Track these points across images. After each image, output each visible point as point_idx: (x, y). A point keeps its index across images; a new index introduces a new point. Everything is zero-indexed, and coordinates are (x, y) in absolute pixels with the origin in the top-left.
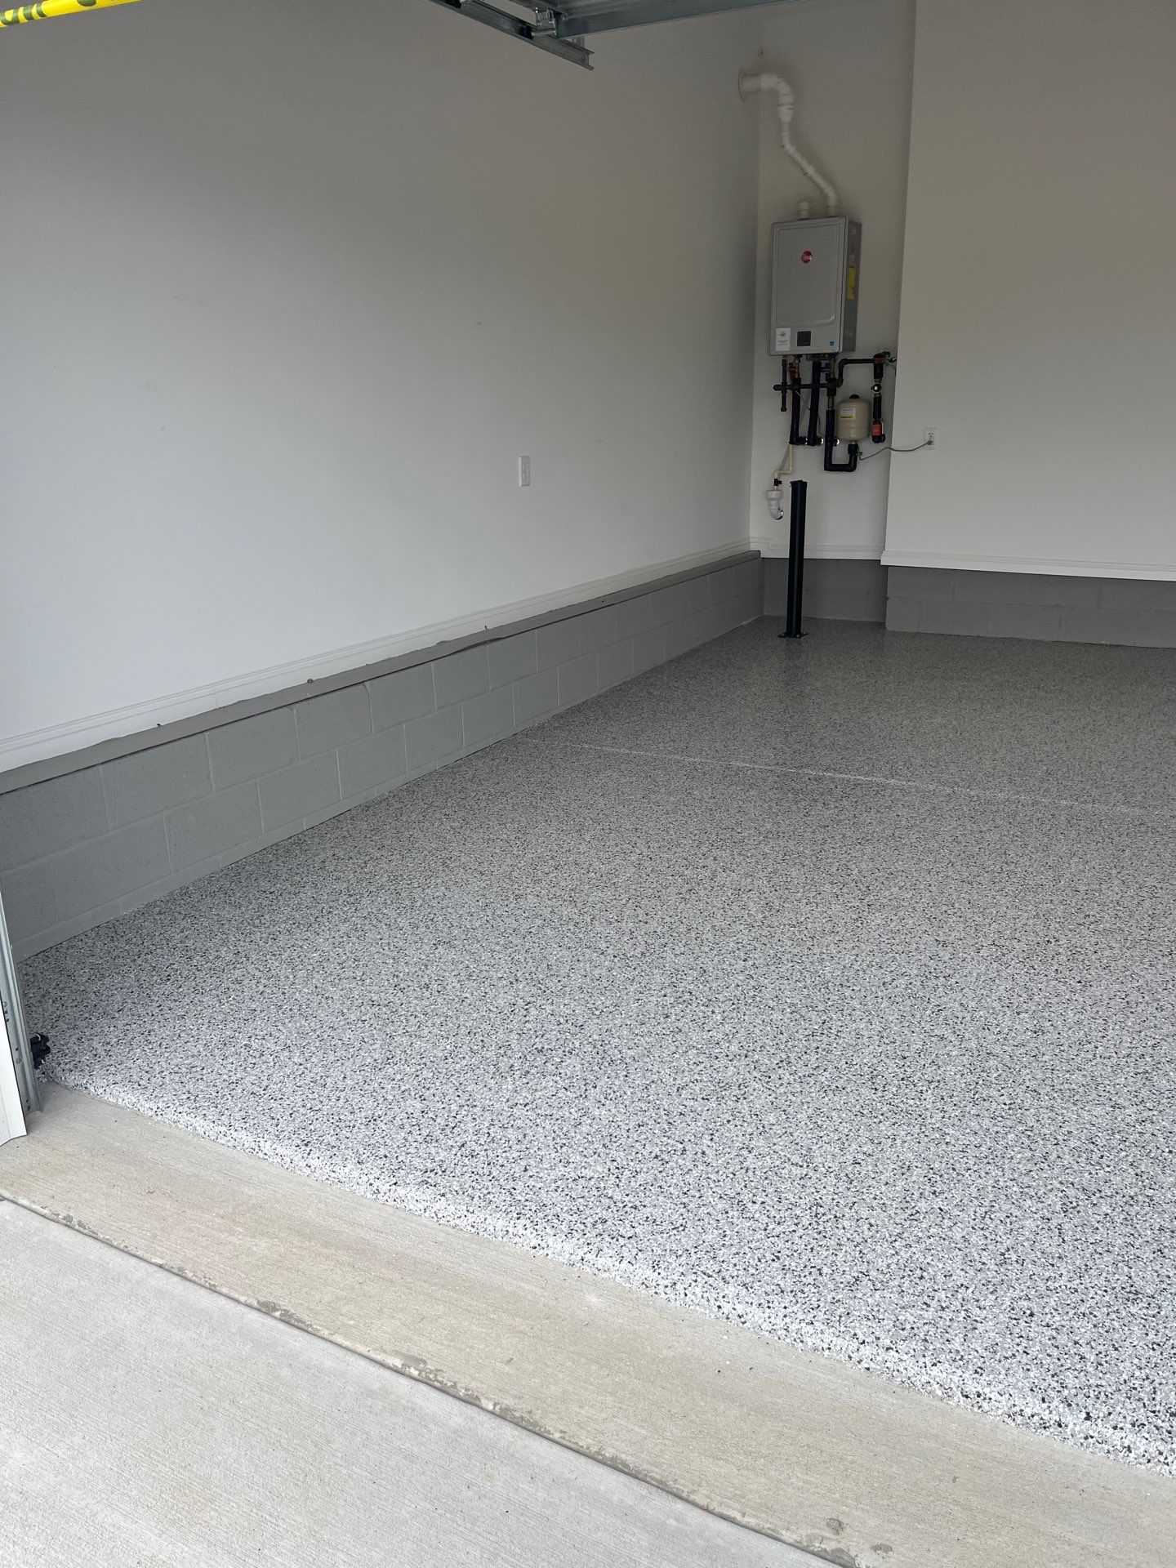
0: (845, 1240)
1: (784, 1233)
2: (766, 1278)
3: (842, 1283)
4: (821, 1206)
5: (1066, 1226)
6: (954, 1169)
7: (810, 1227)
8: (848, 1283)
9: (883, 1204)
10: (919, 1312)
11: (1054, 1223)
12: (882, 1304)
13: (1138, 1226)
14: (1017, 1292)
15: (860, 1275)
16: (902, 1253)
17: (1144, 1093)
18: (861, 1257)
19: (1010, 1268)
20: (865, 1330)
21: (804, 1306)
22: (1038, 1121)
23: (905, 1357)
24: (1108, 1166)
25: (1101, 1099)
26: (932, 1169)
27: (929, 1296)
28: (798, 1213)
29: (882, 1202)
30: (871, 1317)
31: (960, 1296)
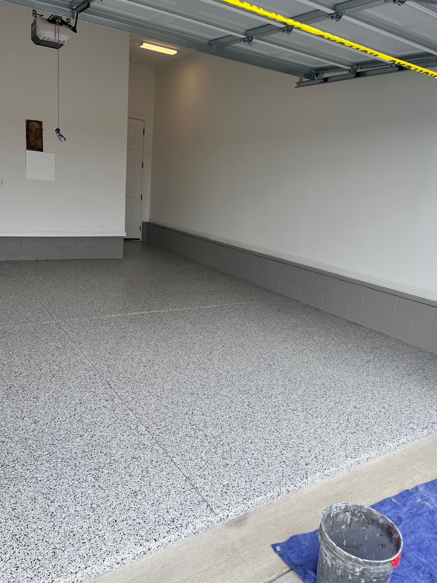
0: (37, 541)
1: (11, 556)
2: (20, 578)
3: (50, 558)
4: (16, 535)
5: (101, 485)
6: (51, 489)
7: (19, 546)
8: (52, 556)
9: (38, 518)
10: (84, 547)
11: (97, 486)
12: (70, 555)
13: (119, 471)
14: (106, 516)
15: (54, 550)
16: (60, 531)
17: (85, 427)
18: (48, 543)
19: (97, 510)
20: (73, 568)
21: (45, 577)
22: (63, 454)
23: (93, 566)
24: (96, 457)
25: (75, 435)
26: (43, 493)
27: (82, 540)
28: (9, 544)
29: (37, 518)
30: (71, 562)
31: (91, 532)
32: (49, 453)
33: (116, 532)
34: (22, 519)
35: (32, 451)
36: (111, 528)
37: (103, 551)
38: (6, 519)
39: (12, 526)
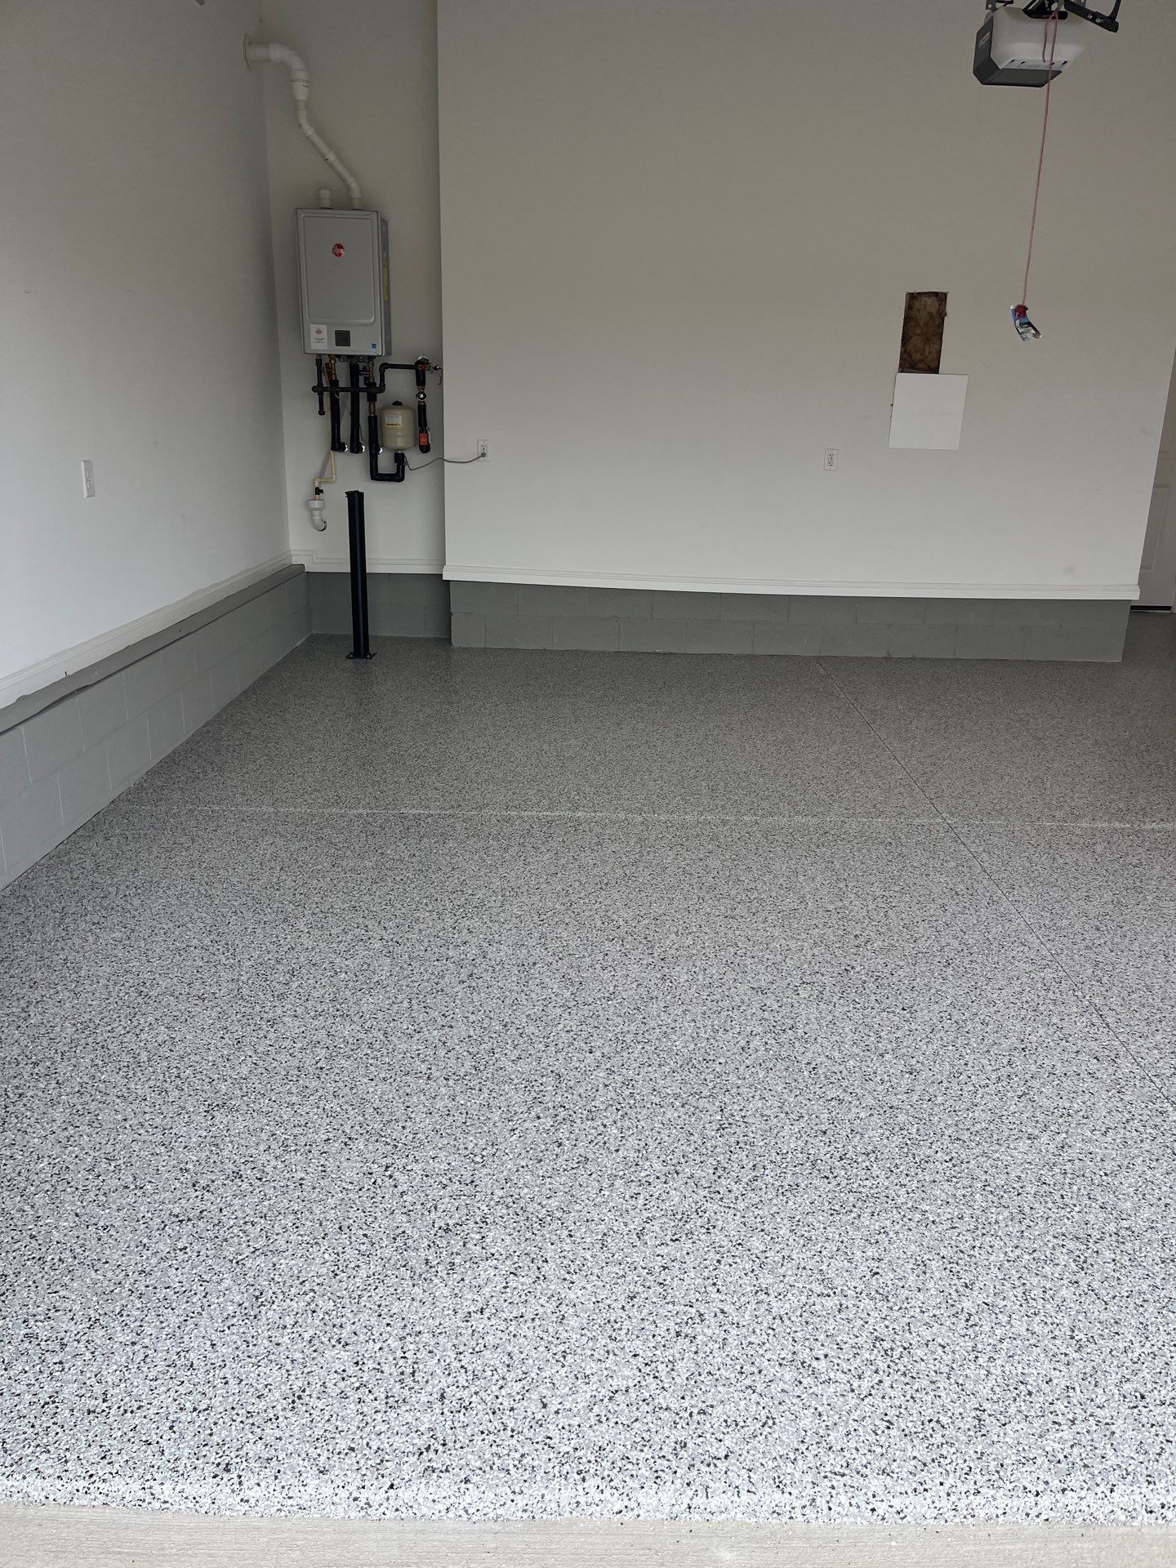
0: (934, 1374)
1: (872, 1387)
2: (898, 1453)
3: (969, 1429)
4: (882, 1340)
5: (1095, 1285)
6: (962, 1252)
7: (891, 1371)
8: (975, 1427)
9: (934, 1316)
10: (1059, 1435)
11: (1083, 1283)
12: (1021, 1440)
13: (1145, 1264)
14: (1114, 1375)
15: (978, 1412)
16: (992, 1370)
17: (1041, 1118)
18: (963, 1390)
19: (1089, 1351)
20: (1030, 1478)
21: (958, 1474)
22: (986, 1172)
23: (1083, 1493)
24: (1075, 1206)
25: (1015, 1132)
26: (943, 1258)
27: (1051, 1413)
28: (867, 1355)
29: (931, 1314)
30: (1023, 1460)
31: (1075, 1402)
32: (951, 1160)
33: (1143, 1426)
34: (895, 1303)
35: (909, 1142)
36: (1129, 1411)
37: (1109, 1463)
38: (857, 1290)
39: (872, 1313)
